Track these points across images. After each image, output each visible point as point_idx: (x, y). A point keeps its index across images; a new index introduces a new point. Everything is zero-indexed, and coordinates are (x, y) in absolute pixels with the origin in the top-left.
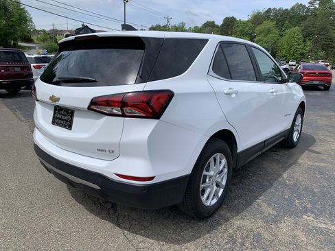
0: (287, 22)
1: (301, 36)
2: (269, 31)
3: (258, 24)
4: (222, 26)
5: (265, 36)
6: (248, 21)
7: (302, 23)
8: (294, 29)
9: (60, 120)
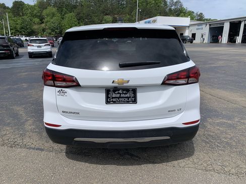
0: (64, 9)
1: (76, 19)
2: (54, 15)
3: (44, 9)
4: (13, 8)
5: (52, 18)
6: (35, 6)
7: (75, 11)
8: (71, 14)
9: (118, 98)
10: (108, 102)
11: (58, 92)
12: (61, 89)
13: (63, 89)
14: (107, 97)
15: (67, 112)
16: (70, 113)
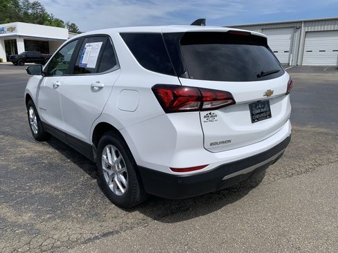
9: (260, 113)
10: (253, 121)
11: (205, 117)
12: (209, 112)
13: (212, 112)
14: (252, 115)
15: (217, 143)
16: (220, 143)
